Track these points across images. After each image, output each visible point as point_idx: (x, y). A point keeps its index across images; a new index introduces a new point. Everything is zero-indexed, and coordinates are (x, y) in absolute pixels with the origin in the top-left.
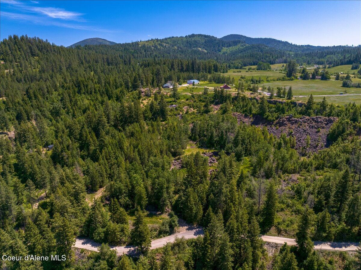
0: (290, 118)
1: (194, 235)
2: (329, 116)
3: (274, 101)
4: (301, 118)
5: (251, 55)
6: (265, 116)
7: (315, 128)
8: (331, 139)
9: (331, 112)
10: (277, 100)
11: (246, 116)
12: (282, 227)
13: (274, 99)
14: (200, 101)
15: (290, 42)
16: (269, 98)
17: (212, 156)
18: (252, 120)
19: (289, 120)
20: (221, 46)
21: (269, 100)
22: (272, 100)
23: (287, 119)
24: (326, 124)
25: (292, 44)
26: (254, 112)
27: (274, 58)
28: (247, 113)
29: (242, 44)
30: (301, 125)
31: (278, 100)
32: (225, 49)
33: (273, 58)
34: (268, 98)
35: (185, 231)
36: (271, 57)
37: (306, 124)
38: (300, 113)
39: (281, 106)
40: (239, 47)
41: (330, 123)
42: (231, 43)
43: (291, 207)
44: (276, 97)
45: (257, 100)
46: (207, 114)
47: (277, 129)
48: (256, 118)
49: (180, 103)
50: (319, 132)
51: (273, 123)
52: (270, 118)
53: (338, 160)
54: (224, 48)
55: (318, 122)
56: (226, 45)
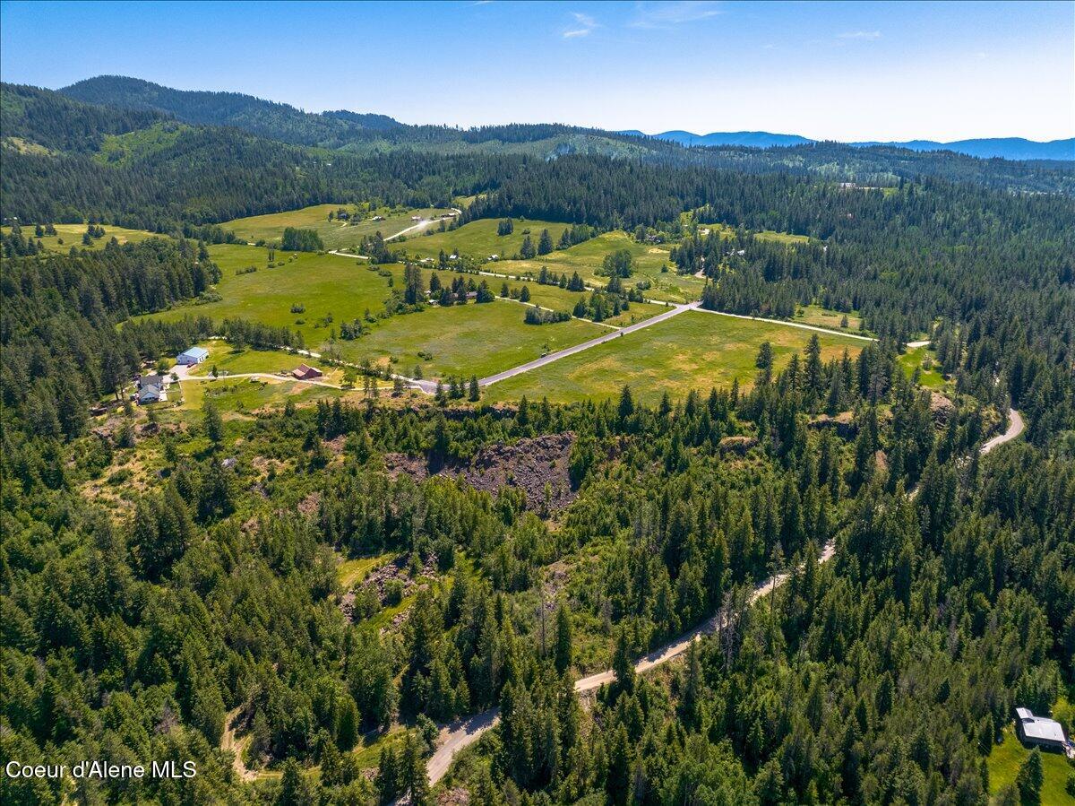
0: (501, 448)
1: (468, 734)
2: (559, 430)
3: (452, 410)
4: (518, 445)
6: (451, 452)
7: (546, 459)
8: (578, 476)
9: (560, 423)
11: (412, 457)
12: (585, 662)
14: (287, 435)
17: (397, 572)
18: (424, 463)
19: (499, 452)
20: (94, 130)
23: (494, 451)
24: (561, 449)
26: (423, 445)
28: (410, 450)
29: (167, 126)
30: (522, 458)
32: (112, 142)
35: (450, 736)
37: (530, 455)
38: (514, 433)
39: (475, 425)
40: (158, 133)
41: (566, 444)
42: (127, 120)
43: (583, 626)
45: (416, 413)
46: (323, 468)
47: (483, 475)
48: (432, 456)
49: (238, 452)
50: (553, 467)
51: (470, 462)
52: (462, 453)
53: (608, 521)
54: (106, 136)
55: (548, 448)
56: (113, 127)
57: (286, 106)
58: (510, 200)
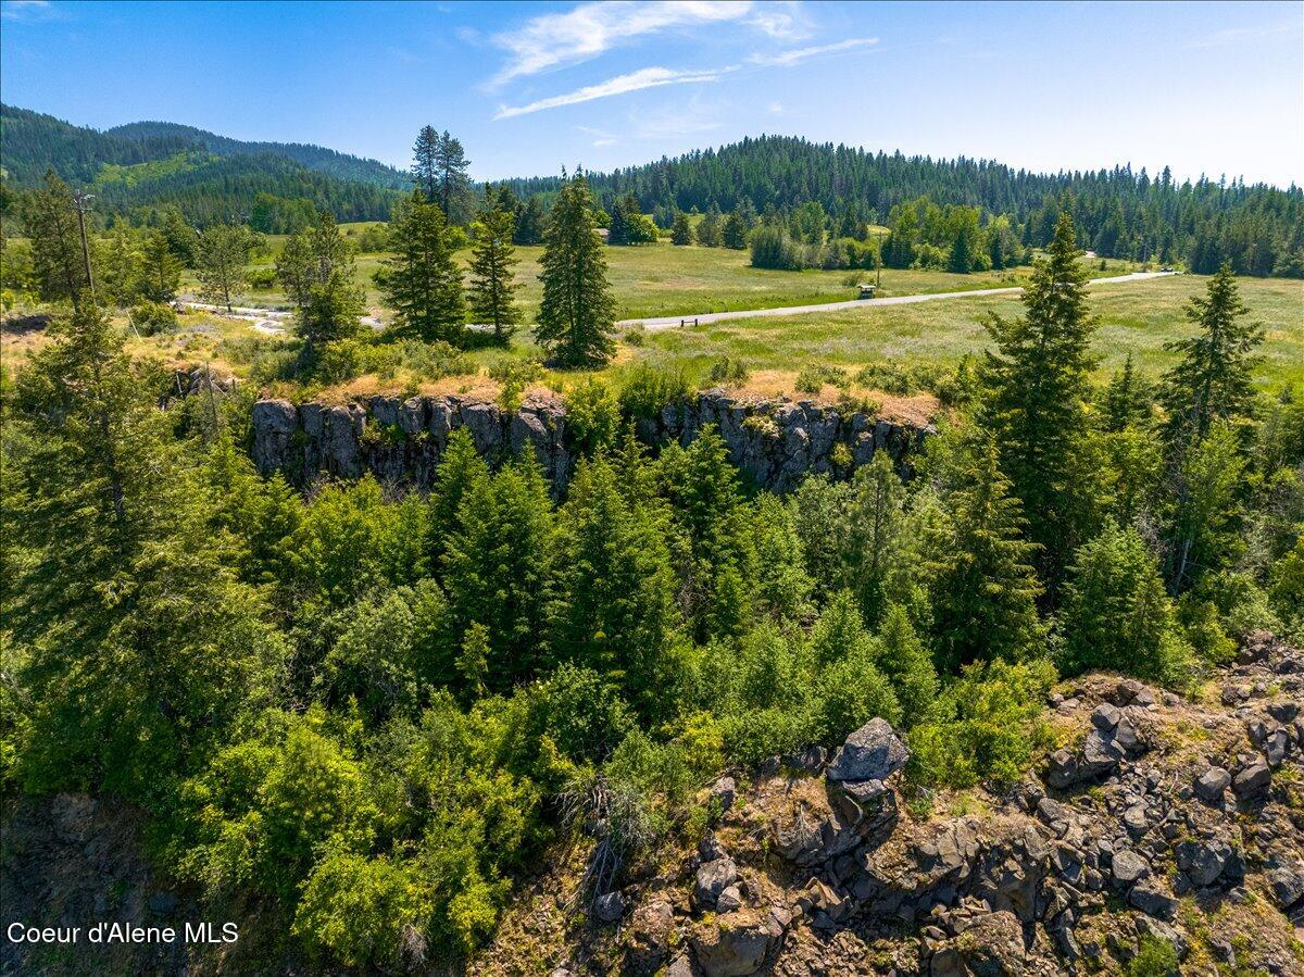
3: (374, 404)
5: (227, 186)
10: (428, 388)
13: (366, 383)
15: (386, 162)
16: (286, 373)
20: (91, 158)
21: (284, 397)
22: (335, 397)
25: (393, 170)
27: (333, 197)
29: (193, 156)
31: (442, 389)
32: (111, 173)
33: (328, 198)
34: (270, 361)
36: (320, 196)
40: (178, 163)
42: (139, 148)
44: (388, 338)
54: (106, 166)
56: (118, 156)
57: (373, 163)
58: (672, 184)
